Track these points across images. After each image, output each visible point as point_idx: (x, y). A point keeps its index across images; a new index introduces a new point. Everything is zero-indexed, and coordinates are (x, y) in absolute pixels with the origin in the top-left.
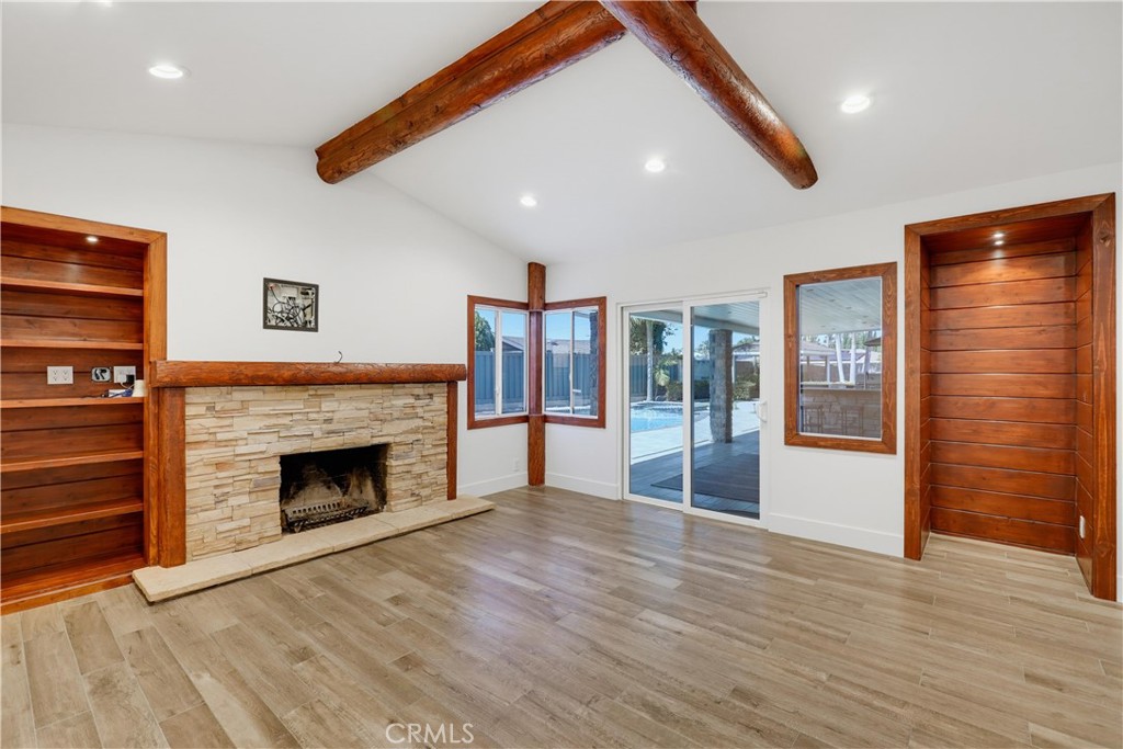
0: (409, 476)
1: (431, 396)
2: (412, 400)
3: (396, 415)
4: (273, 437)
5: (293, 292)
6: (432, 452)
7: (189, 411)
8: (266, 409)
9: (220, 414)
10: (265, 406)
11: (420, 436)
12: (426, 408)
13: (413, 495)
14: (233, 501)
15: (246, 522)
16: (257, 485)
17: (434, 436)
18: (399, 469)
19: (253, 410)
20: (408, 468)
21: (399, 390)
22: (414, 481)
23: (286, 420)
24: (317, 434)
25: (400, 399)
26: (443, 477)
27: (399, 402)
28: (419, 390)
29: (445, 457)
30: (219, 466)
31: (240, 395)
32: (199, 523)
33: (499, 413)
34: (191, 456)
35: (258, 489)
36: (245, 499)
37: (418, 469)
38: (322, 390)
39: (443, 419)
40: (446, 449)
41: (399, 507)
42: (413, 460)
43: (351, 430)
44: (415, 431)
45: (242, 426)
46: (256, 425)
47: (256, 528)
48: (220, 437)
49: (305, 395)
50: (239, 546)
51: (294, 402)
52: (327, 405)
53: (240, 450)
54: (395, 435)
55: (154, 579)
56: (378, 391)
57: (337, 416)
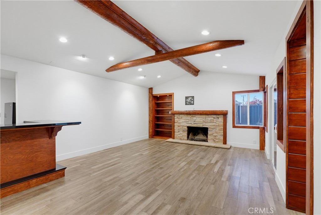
0: (212, 135)
1: (218, 118)
2: (213, 119)
3: (209, 121)
4: (186, 123)
5: (191, 98)
6: (219, 131)
7: (175, 118)
8: (184, 118)
9: (179, 118)
10: (185, 117)
11: (215, 127)
12: (217, 121)
13: (213, 140)
14: (180, 132)
15: (182, 136)
16: (183, 130)
17: (219, 128)
18: (210, 134)
19: (183, 118)
20: (212, 134)
21: (210, 116)
22: (213, 137)
23: (188, 120)
24: (192, 124)
25: (210, 118)
26: (222, 138)
27: (210, 119)
28: (215, 116)
29: (223, 133)
30: (179, 126)
31: (181, 116)
32: (176, 134)
33: (248, 125)
34: (175, 124)
35: (183, 131)
36: (182, 132)
37: (215, 134)
38: (193, 116)
39: (222, 124)
40: (223, 131)
41: (209, 142)
42: (213, 132)
43: (198, 124)
44: (214, 126)
45: (181, 121)
46: (184, 121)
47: (183, 137)
48: (179, 122)
49: (191, 116)
50: (181, 139)
51: (189, 117)
52: (195, 118)
53: (181, 124)
54: (209, 126)
55: (170, 140)
56: (204, 116)
57: (196, 120)
